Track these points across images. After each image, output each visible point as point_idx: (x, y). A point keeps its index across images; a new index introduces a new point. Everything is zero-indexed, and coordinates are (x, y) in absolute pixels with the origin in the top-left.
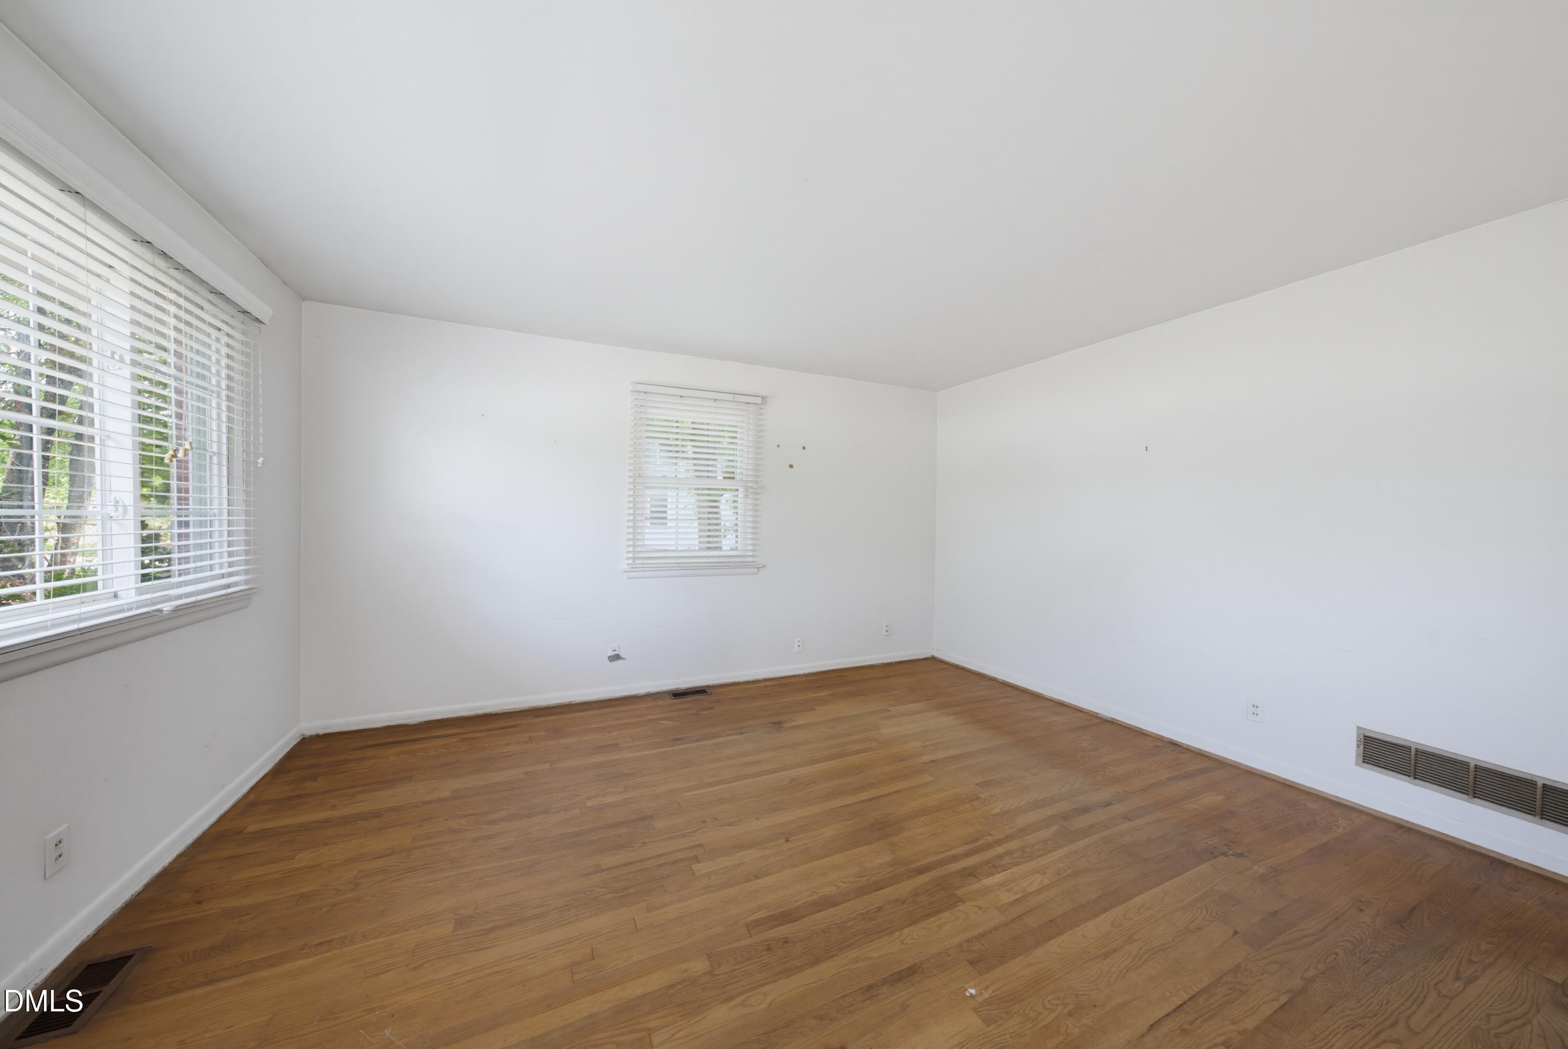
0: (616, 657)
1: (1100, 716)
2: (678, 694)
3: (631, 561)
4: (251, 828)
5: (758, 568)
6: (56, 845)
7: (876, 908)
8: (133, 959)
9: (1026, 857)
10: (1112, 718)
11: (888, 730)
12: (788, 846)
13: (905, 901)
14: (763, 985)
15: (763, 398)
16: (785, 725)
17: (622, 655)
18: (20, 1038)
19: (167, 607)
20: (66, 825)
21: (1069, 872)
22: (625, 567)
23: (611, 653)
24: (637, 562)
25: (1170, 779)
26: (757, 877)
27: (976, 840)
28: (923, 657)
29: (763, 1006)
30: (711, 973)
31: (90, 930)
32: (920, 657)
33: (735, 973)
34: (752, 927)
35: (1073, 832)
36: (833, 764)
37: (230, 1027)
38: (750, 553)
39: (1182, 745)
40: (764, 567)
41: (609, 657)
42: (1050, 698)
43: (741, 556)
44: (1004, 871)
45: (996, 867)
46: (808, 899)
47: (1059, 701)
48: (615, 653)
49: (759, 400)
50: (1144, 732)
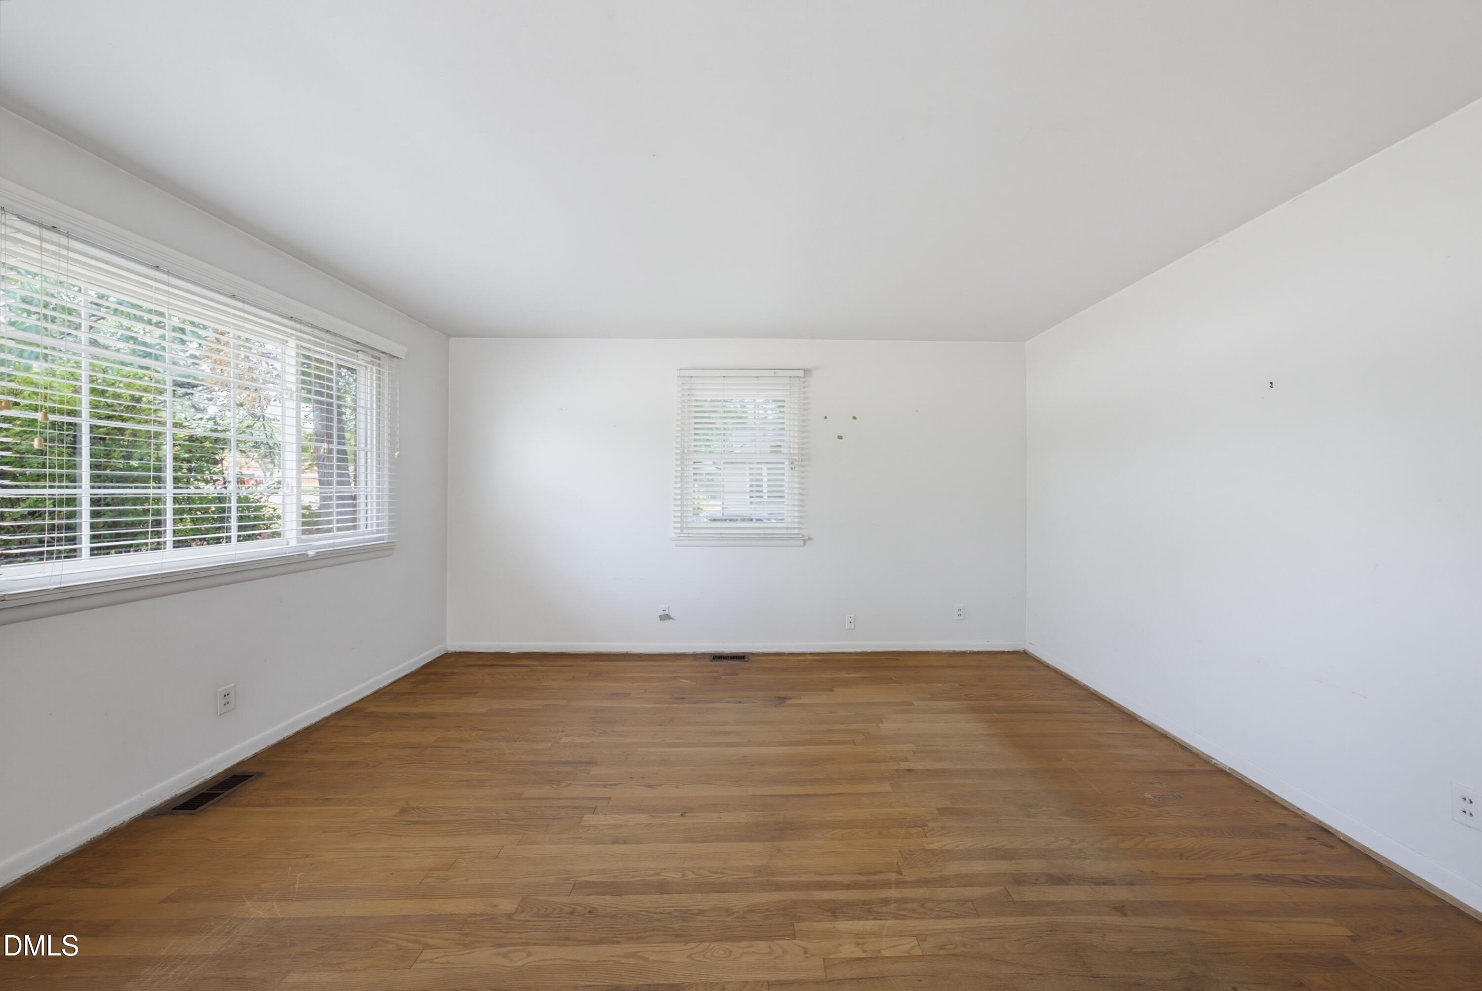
0: (666, 617)
1: (1214, 761)
2: (718, 657)
3: (679, 531)
4: (370, 709)
5: (805, 541)
6: (225, 696)
7: (699, 910)
8: (251, 778)
9: (920, 913)
10: (1230, 768)
11: (891, 725)
12: (682, 820)
13: (734, 913)
14: (535, 944)
15: (805, 371)
16: (788, 702)
17: (672, 616)
18: (175, 809)
19: (311, 553)
20: (233, 685)
21: (960, 950)
22: (673, 535)
23: (662, 613)
24: (685, 531)
25: (1257, 877)
26: (625, 842)
27: (874, 874)
28: (1011, 649)
29: (519, 964)
30: (509, 916)
31: (249, 753)
32: (1006, 650)
33: (527, 923)
34: (578, 887)
35: (1015, 902)
36: (801, 749)
37: (246, 838)
38: (796, 526)
39: (1336, 834)
40: (810, 539)
41: (660, 616)
42: (1150, 724)
43: (787, 528)
44: (875, 919)
45: (870, 912)
46: (648, 878)
47: (1162, 732)
48: (665, 613)
49: (801, 373)
50: (1276, 799)
